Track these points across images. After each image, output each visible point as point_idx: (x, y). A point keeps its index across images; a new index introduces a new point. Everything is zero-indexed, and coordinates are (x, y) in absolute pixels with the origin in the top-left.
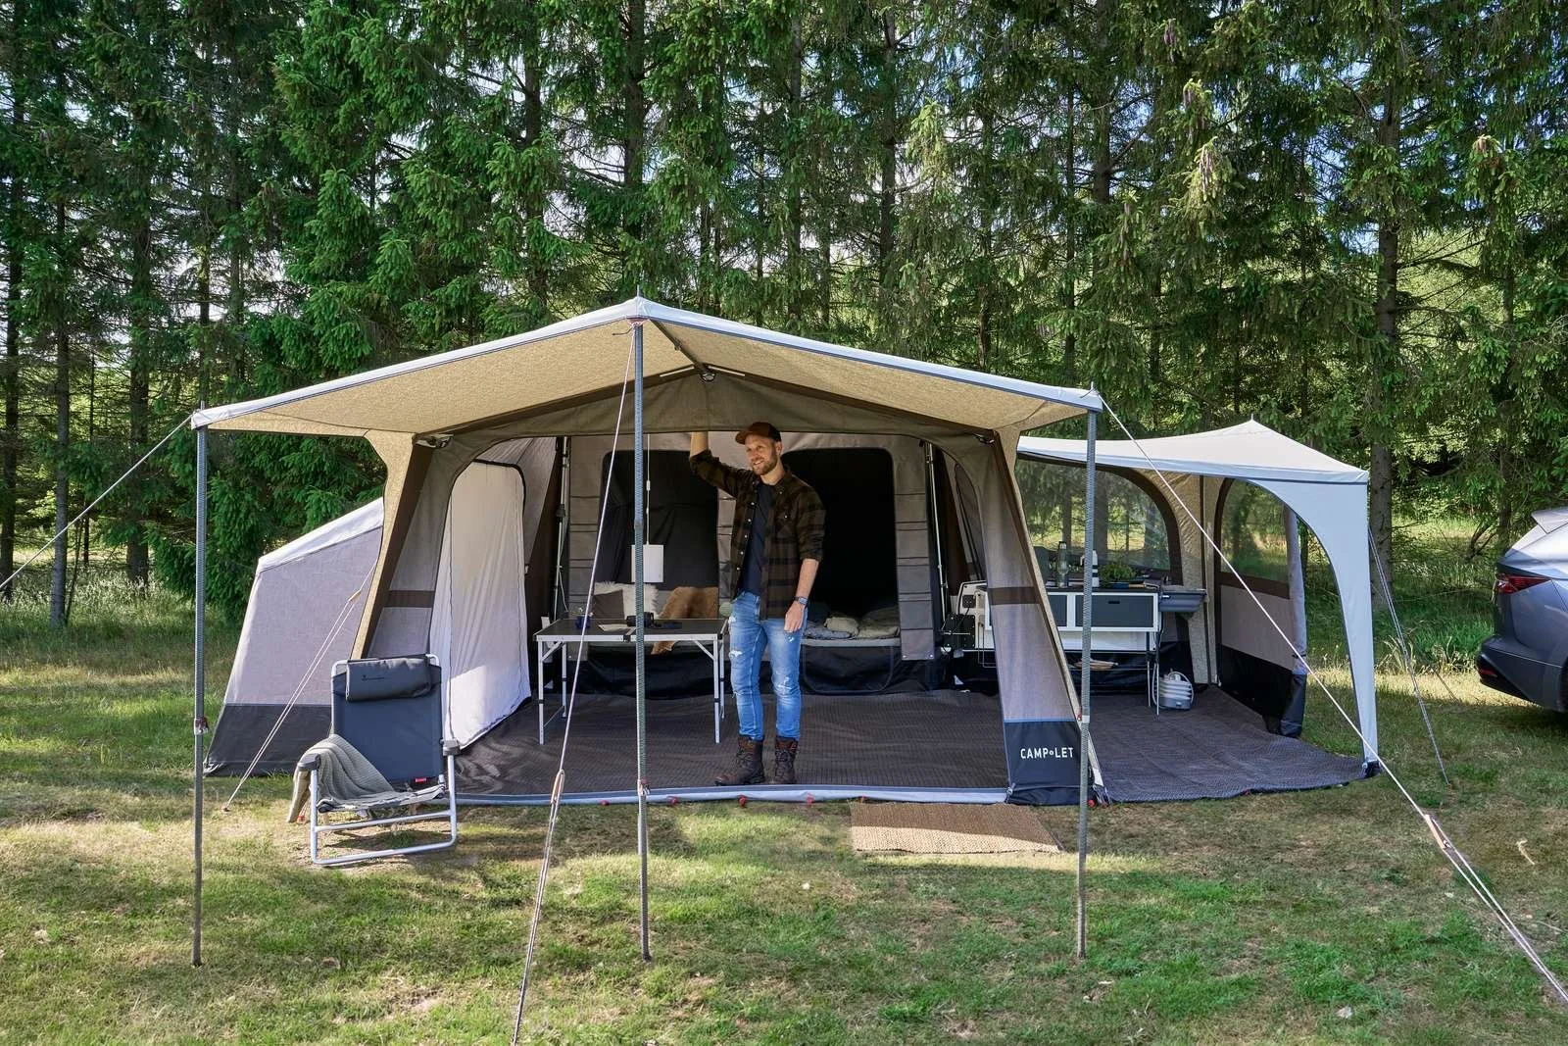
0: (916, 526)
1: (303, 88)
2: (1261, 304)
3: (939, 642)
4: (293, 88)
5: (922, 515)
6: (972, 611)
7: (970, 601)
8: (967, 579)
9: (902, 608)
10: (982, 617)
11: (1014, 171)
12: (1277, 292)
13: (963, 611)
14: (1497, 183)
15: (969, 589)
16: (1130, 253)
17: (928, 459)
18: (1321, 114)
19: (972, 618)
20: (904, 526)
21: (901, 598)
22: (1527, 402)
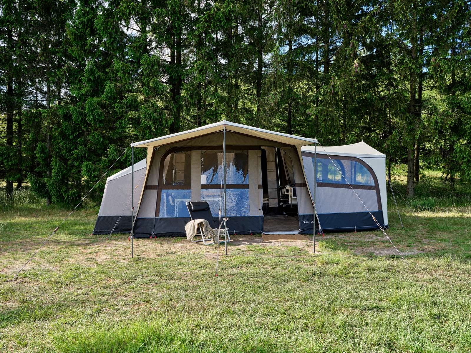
0: (273, 170)
1: (75, 34)
2: (373, 105)
3: (279, 202)
4: (72, 34)
5: (274, 167)
6: (288, 193)
7: (287, 191)
8: (287, 185)
9: (269, 193)
10: (291, 195)
11: (300, 64)
12: (378, 101)
13: (286, 193)
14: (438, 71)
15: (288, 187)
16: (334, 91)
17: (276, 152)
18: (391, 48)
19: (288, 196)
20: (269, 170)
21: (269, 190)
22: (446, 135)
